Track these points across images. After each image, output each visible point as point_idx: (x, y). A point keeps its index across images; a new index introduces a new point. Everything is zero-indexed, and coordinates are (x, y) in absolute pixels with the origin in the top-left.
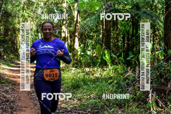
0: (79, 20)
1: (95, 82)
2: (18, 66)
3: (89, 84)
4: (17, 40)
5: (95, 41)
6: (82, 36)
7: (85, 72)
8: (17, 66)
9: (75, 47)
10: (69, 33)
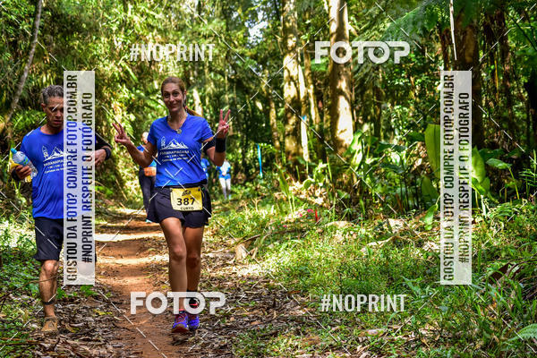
0: (348, 27)
1: (430, 274)
2: (122, 224)
3: (410, 285)
4: (108, 123)
5: (416, 108)
6: (365, 90)
7: (387, 236)
8: (117, 228)
9: (340, 136)
10: (310, 81)
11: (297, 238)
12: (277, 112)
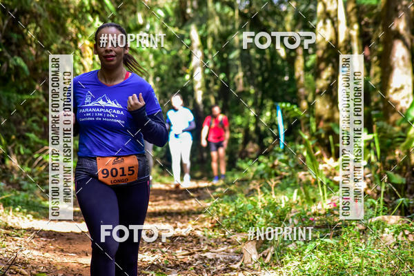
11: (328, 237)
12: (305, 61)
